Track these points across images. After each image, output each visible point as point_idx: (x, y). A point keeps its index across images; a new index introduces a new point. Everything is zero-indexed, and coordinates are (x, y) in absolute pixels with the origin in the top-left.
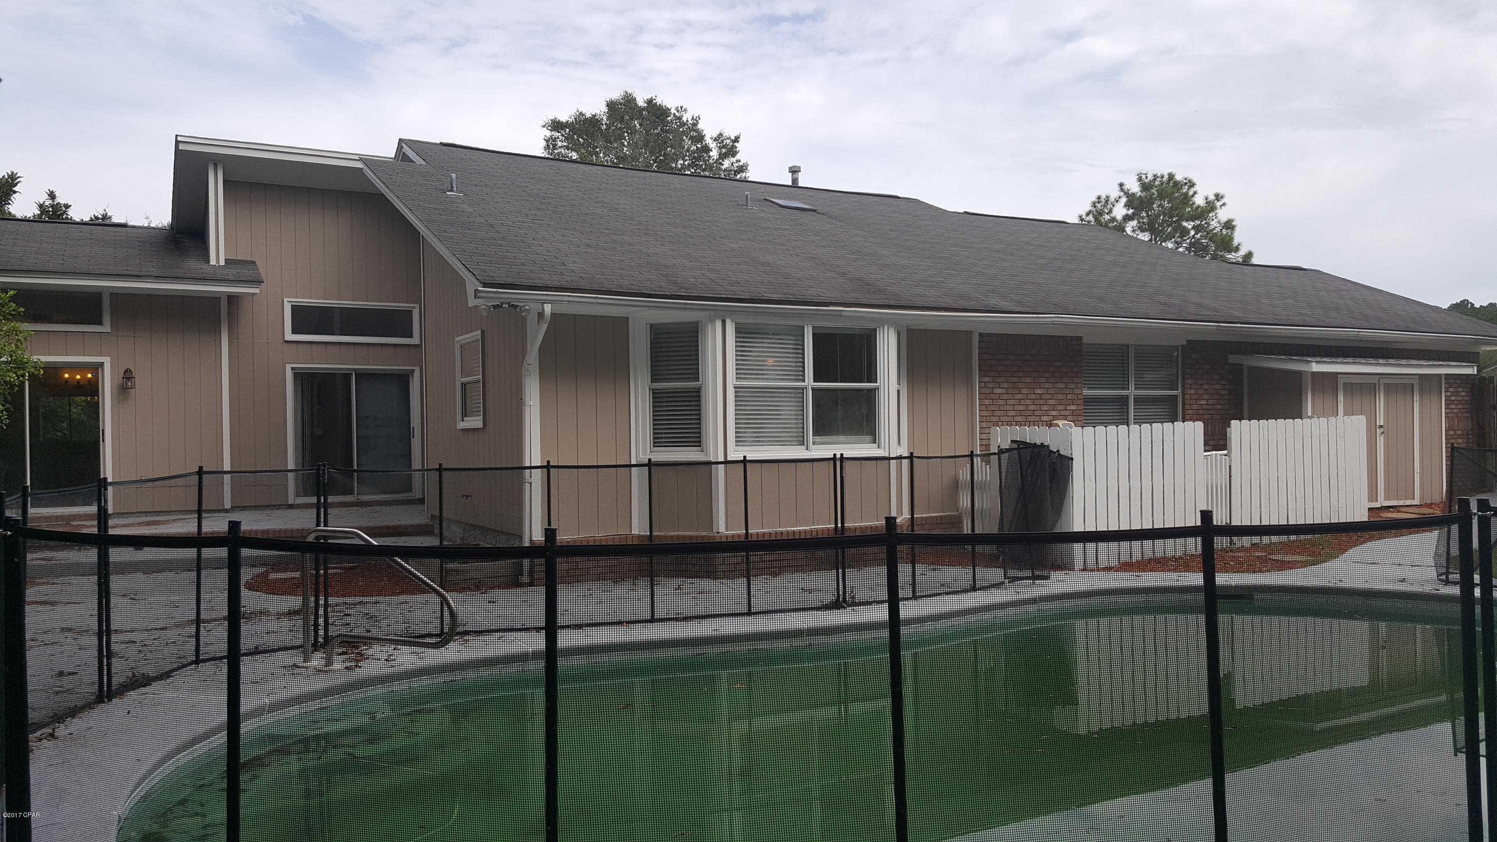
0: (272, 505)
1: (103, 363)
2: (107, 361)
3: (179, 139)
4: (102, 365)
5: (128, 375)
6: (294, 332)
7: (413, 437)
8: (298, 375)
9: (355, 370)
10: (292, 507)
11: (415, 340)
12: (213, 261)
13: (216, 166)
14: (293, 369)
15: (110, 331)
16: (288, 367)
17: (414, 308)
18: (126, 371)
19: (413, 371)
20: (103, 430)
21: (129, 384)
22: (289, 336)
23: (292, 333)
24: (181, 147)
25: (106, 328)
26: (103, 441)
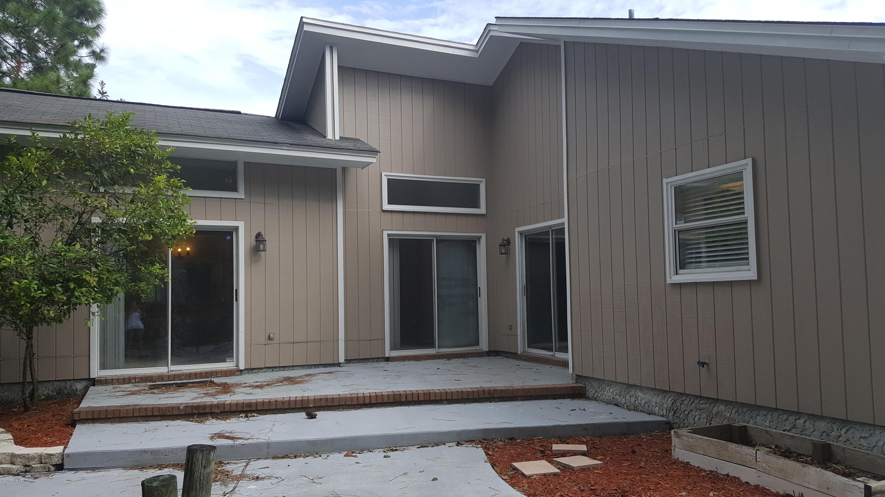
0: (371, 359)
1: (238, 227)
2: (241, 225)
3: (304, 20)
4: (237, 229)
5: (259, 239)
6: (390, 203)
7: (480, 296)
8: (392, 241)
9: (436, 236)
10: (388, 359)
11: (482, 210)
12: (330, 136)
13: (331, 48)
14: (389, 235)
15: (244, 198)
16: (385, 233)
17: (481, 182)
18: (259, 235)
19: (479, 238)
20: (236, 290)
21: (261, 246)
22: (387, 207)
23: (388, 204)
24: (306, 28)
25: (241, 195)
26: (236, 301)
